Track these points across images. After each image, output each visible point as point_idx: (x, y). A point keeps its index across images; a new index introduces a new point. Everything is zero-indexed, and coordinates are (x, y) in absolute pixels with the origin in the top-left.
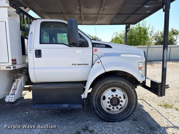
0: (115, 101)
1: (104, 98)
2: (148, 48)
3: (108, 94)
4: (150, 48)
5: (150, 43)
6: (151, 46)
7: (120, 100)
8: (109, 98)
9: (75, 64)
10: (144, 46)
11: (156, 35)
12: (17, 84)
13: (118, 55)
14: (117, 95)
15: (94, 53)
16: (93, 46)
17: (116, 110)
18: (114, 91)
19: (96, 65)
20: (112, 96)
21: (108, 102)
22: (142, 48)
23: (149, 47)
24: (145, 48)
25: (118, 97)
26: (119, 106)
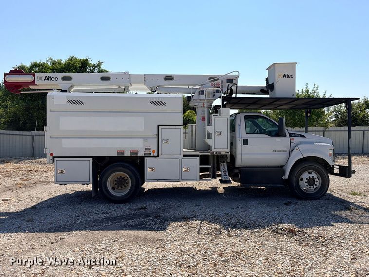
0: (311, 182)
1: (302, 179)
2: (324, 131)
3: (306, 176)
4: (328, 131)
5: (327, 123)
6: (330, 129)
7: (316, 180)
8: (307, 179)
9: (275, 151)
10: (318, 129)
11: (337, 109)
12: (224, 167)
13: (312, 143)
14: (313, 177)
15: (292, 141)
16: (290, 136)
17: (312, 190)
18: (310, 173)
19: (295, 151)
20: (309, 177)
21: (306, 183)
22: (315, 132)
23: (326, 131)
24: (320, 131)
25: (314, 178)
26: (314, 186)
